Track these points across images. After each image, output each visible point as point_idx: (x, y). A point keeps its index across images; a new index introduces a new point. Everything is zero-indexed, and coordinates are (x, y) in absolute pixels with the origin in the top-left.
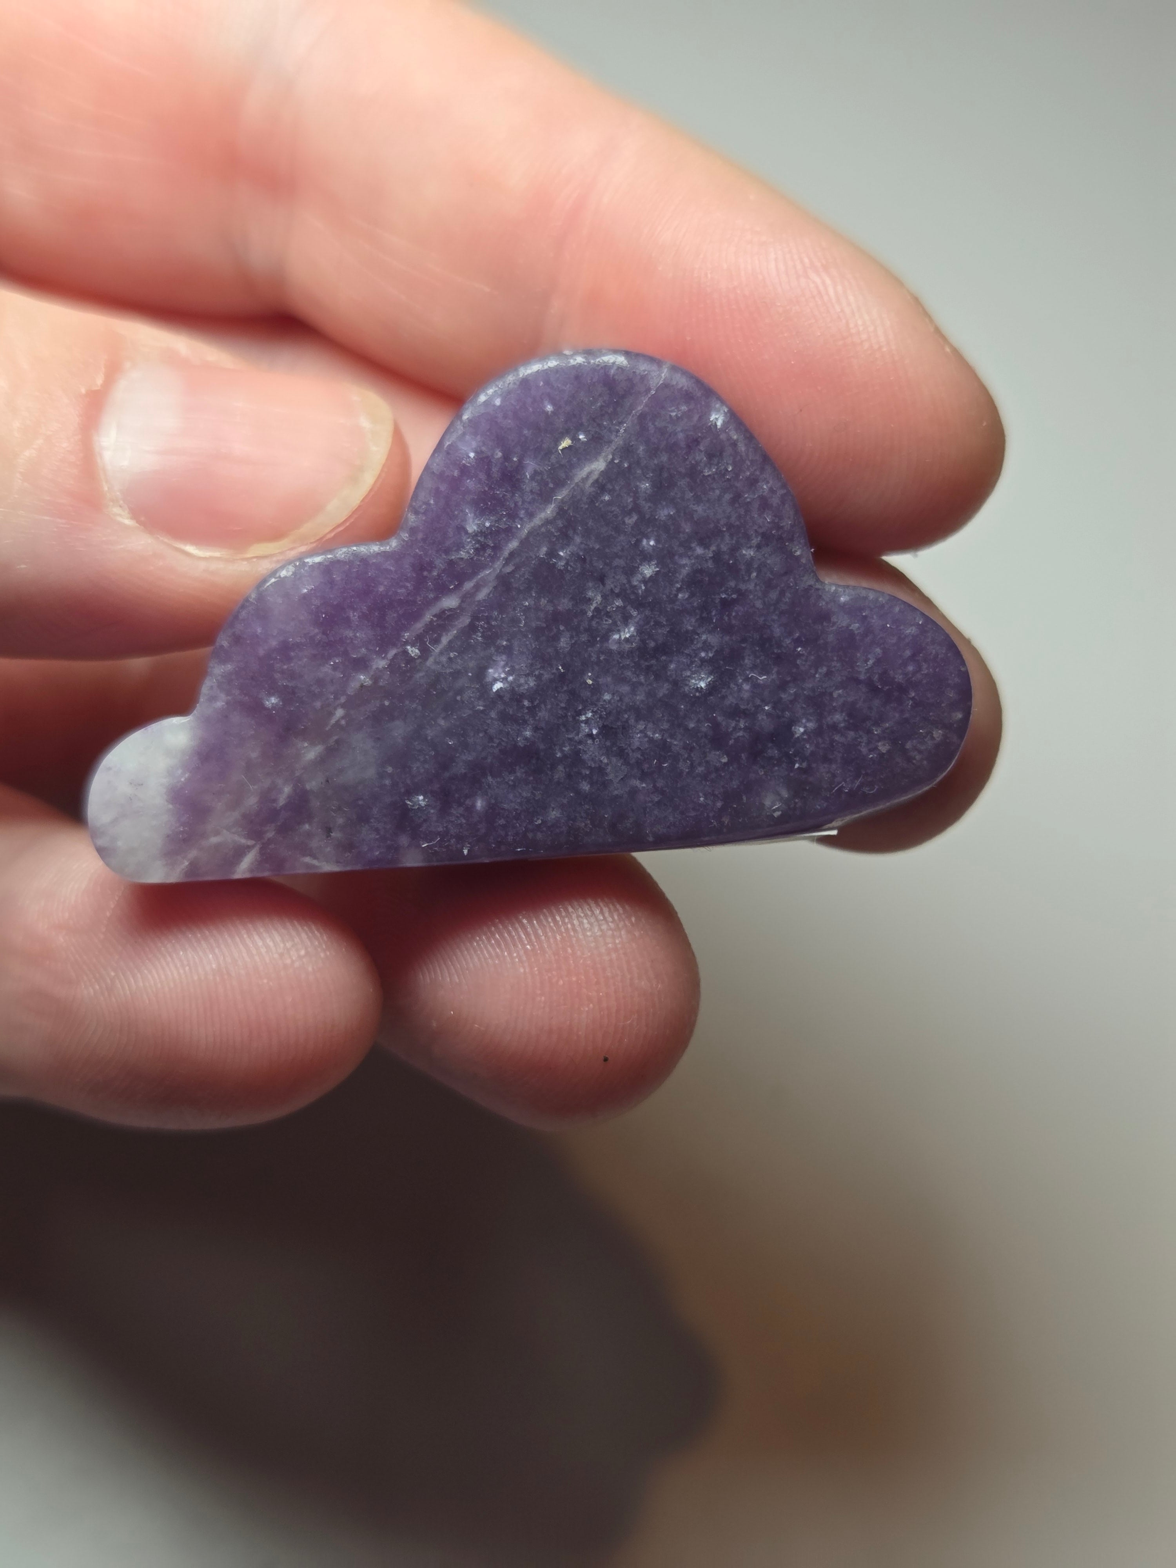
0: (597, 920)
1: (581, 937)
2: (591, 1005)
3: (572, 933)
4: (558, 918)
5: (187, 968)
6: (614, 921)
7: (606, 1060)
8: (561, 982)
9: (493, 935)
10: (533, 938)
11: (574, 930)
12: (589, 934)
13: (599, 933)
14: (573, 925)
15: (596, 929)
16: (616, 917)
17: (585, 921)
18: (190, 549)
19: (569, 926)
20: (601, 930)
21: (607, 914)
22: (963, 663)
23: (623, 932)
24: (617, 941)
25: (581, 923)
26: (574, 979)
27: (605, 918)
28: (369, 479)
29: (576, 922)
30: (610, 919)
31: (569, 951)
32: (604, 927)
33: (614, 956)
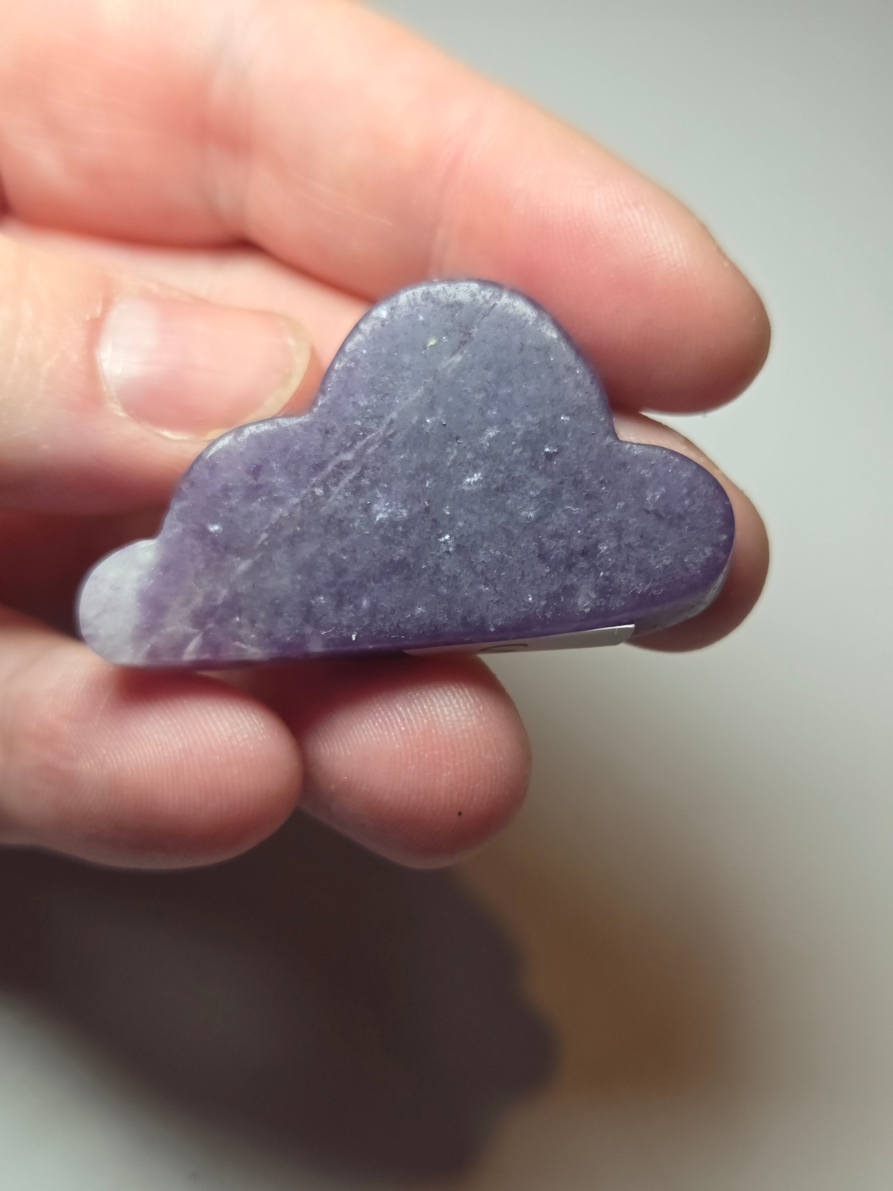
0: (454, 708)
1: (442, 721)
2: (449, 772)
3: (435, 718)
4: (425, 707)
5: (160, 747)
6: (466, 709)
7: (460, 814)
8: (427, 755)
9: (377, 719)
10: (406, 721)
11: (438, 716)
12: (448, 718)
13: (455, 719)
14: (436, 712)
15: (453, 715)
16: (468, 706)
17: (445, 709)
18: (167, 434)
19: (433, 713)
20: (457, 716)
21: (462, 704)
22: (727, 498)
23: (473, 718)
24: (469, 724)
25: (442, 711)
26: (436, 752)
27: (460, 707)
28: (295, 383)
29: (438, 710)
30: (464, 708)
31: (433, 731)
32: (460, 714)
33: (466, 735)
